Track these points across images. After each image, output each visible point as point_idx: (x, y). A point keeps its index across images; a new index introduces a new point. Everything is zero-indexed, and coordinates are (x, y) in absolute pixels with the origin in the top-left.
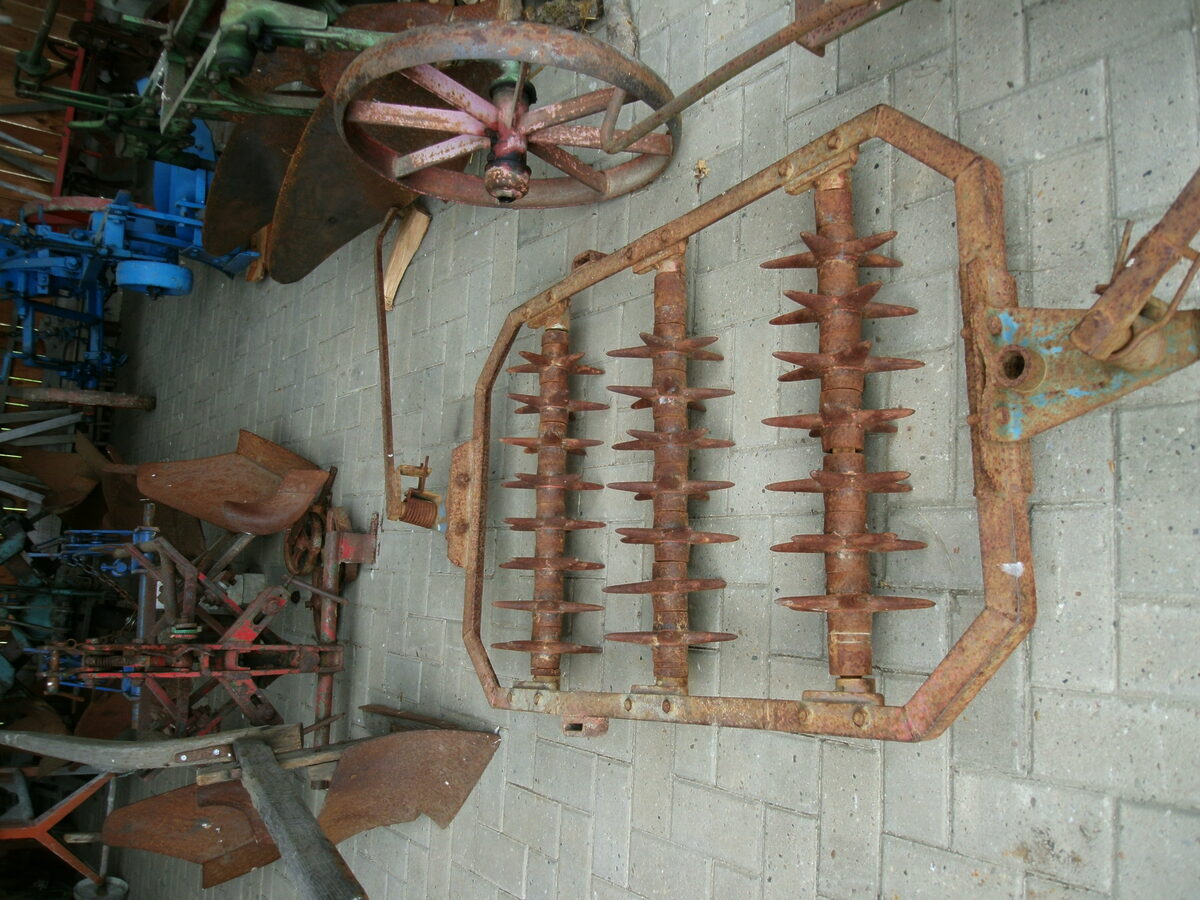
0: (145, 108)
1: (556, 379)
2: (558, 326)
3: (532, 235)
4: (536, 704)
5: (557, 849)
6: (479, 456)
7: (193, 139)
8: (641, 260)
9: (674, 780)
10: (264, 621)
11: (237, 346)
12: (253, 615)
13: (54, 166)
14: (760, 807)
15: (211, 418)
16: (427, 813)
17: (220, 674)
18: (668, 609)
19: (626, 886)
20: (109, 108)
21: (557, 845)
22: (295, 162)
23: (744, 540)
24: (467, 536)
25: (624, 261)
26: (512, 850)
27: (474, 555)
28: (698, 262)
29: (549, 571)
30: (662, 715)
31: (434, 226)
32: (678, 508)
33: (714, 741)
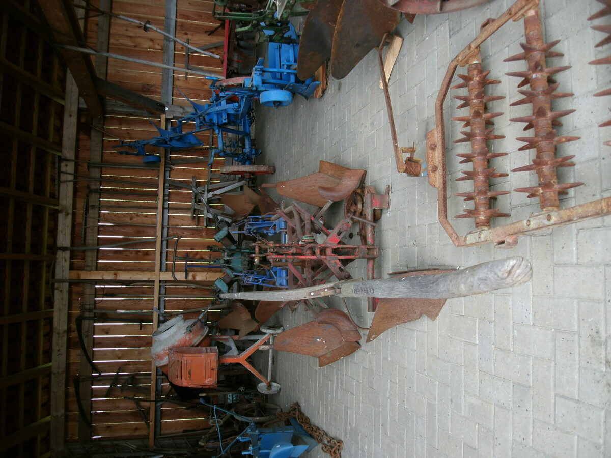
0: (268, 15)
1: (477, 87)
2: (475, 62)
3: (456, 30)
4: (480, 237)
5: (493, 315)
6: (440, 135)
7: (289, 27)
8: (516, 13)
9: (554, 266)
10: (342, 234)
11: (312, 131)
12: (337, 232)
13: (221, 72)
14: (602, 267)
15: (302, 168)
16: (425, 314)
17: (325, 257)
18: (546, 174)
19: (532, 324)
20: (252, 18)
21: (493, 313)
22: (340, 18)
23: (583, 139)
24: (437, 172)
25: (508, 17)
26: (470, 322)
27: (441, 180)
28: (546, 13)
29: (481, 177)
30: (547, 223)
31: (405, 43)
32: (547, 126)
33: (574, 242)
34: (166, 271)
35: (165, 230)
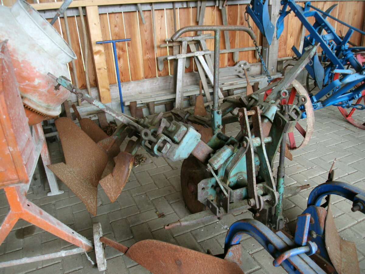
34: (100, 14)
35: (148, 7)
